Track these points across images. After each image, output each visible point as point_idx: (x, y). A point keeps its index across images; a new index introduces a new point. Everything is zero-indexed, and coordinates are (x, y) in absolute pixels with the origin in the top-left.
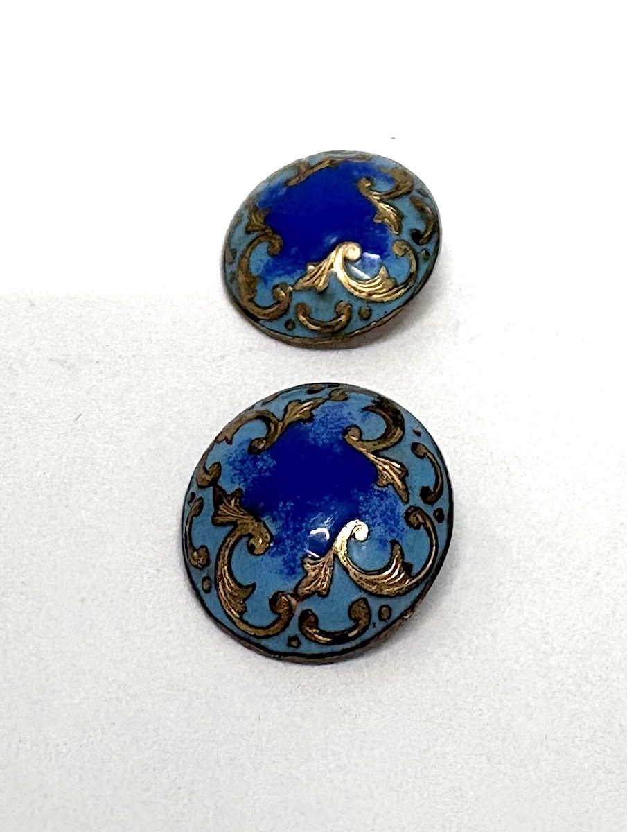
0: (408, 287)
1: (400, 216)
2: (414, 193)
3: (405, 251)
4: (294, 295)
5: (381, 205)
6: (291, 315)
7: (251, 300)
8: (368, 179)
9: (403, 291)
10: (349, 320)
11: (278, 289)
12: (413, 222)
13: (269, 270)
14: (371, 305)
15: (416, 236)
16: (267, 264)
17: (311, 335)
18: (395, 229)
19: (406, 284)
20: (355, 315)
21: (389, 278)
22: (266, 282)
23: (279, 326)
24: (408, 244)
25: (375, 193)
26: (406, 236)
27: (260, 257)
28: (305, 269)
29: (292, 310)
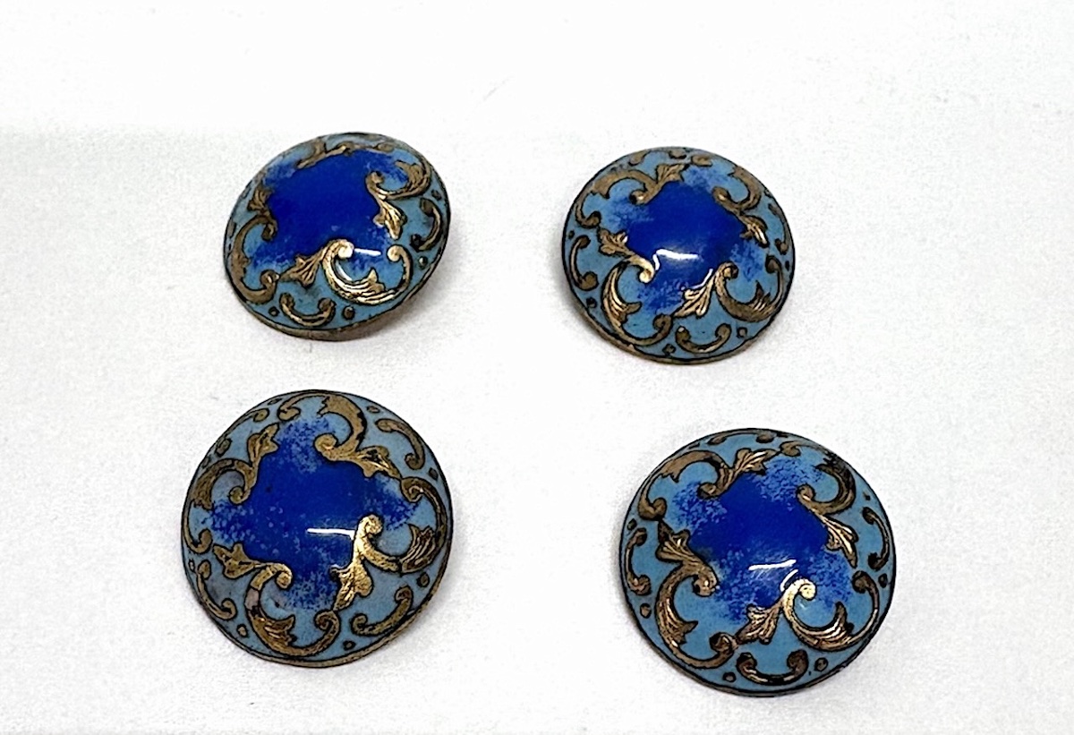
0: (397, 294)
1: (404, 219)
2: (427, 195)
3: (401, 258)
4: (280, 285)
5: (385, 205)
6: (275, 303)
7: (242, 280)
8: (379, 174)
9: (391, 296)
10: (332, 316)
11: (266, 275)
12: (417, 227)
13: (260, 254)
14: (355, 306)
15: (417, 242)
16: (259, 248)
17: (290, 323)
18: (395, 233)
19: (396, 290)
20: (339, 312)
21: (378, 282)
22: (256, 265)
23: (264, 310)
24: (405, 250)
25: (381, 191)
26: (406, 241)
27: (255, 238)
28: (294, 259)
29: (277, 297)
